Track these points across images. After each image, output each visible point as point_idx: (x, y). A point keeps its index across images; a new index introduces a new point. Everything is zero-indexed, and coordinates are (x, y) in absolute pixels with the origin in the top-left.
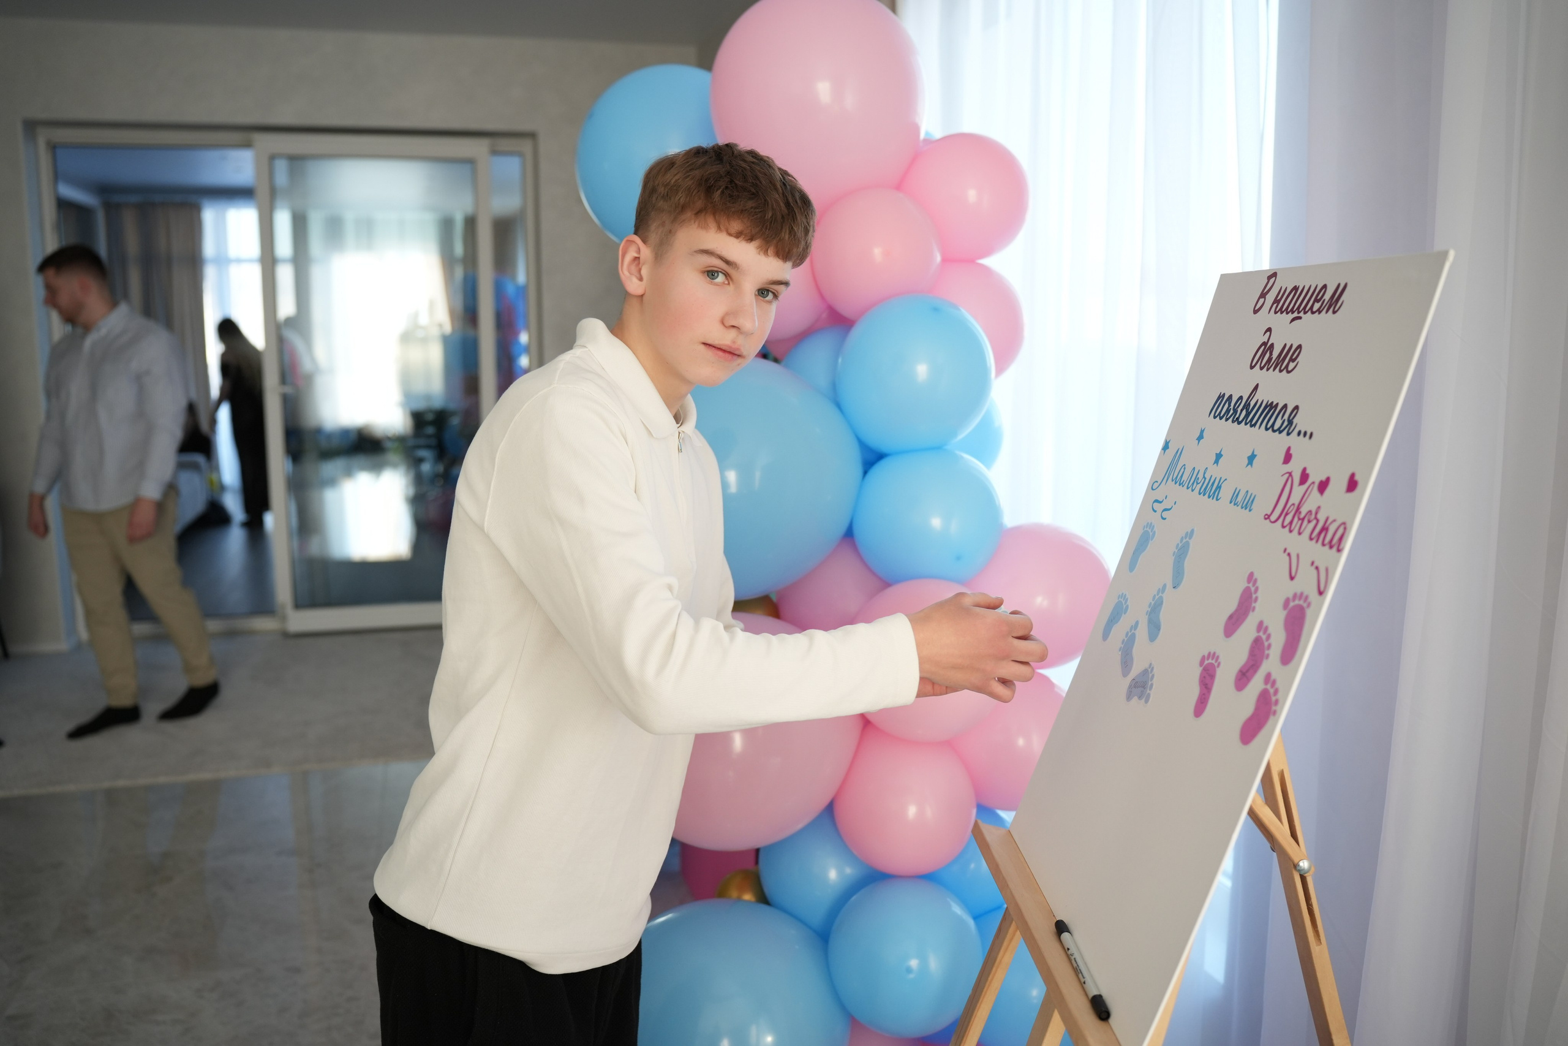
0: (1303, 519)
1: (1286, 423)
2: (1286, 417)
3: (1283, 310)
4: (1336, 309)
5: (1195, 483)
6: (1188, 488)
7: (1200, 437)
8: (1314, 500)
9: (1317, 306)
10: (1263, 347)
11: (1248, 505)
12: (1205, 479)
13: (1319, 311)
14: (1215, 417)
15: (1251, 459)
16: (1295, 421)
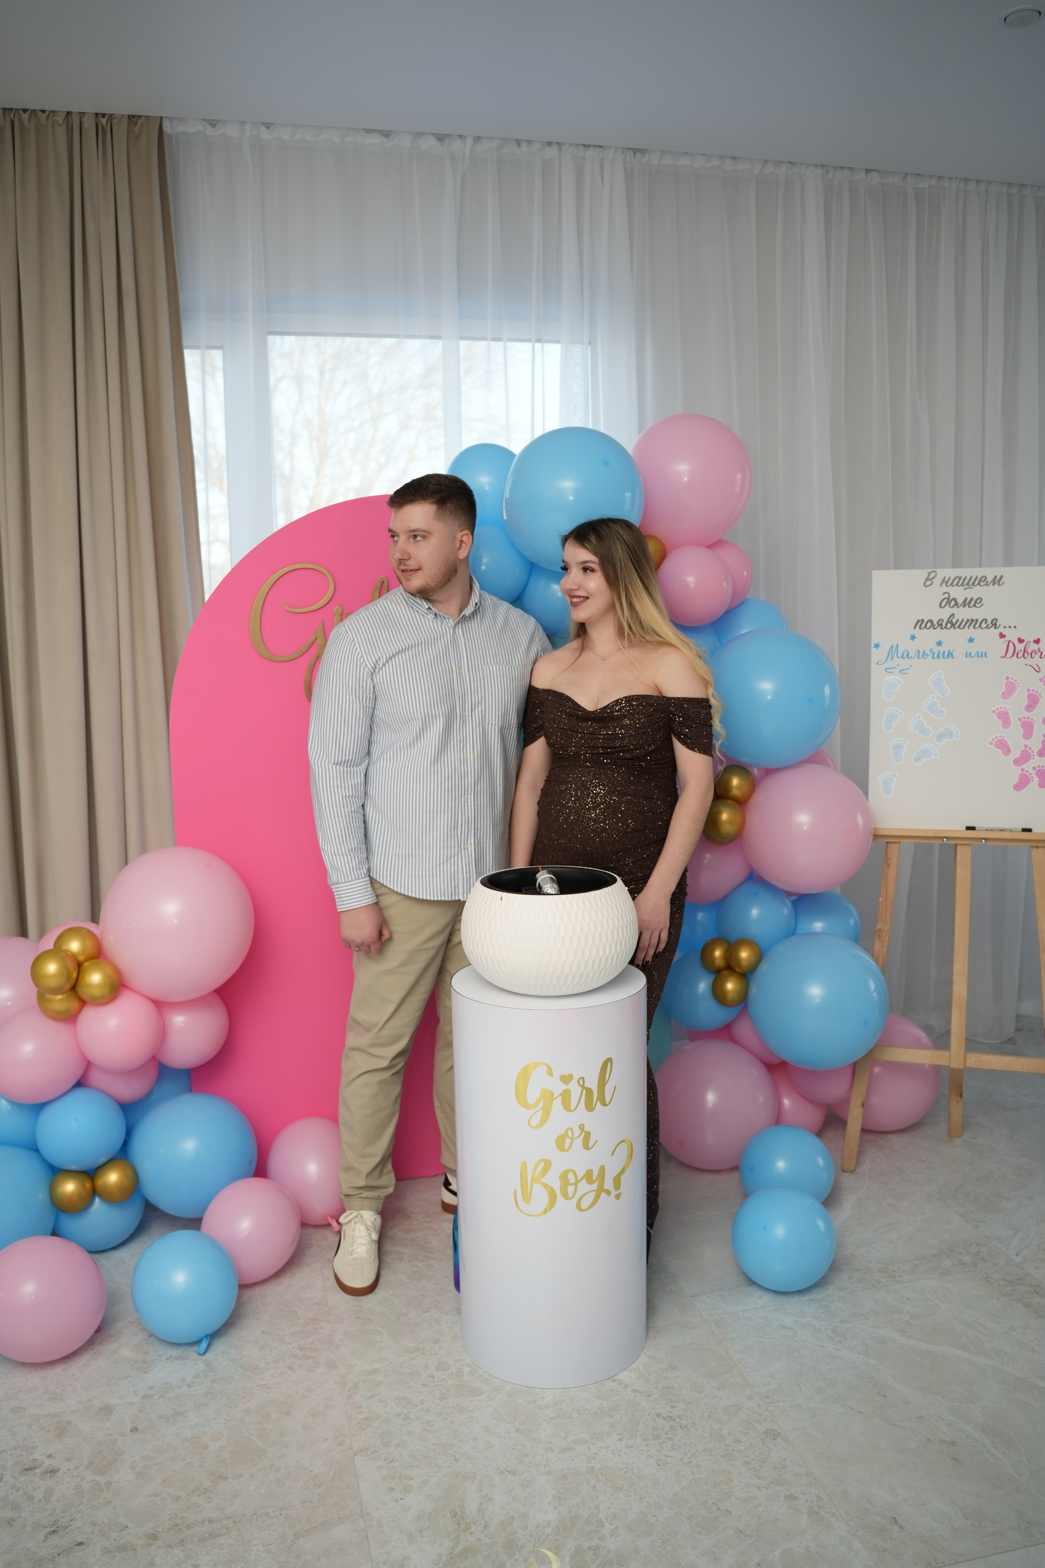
0: (1031, 654)
1: (990, 625)
2: (989, 622)
3: (954, 584)
4: (1001, 583)
5: (925, 656)
6: (918, 658)
7: (913, 638)
8: (1033, 647)
9: (982, 584)
10: (946, 600)
11: (984, 655)
12: (934, 653)
13: (987, 585)
14: (920, 628)
15: (971, 640)
16: (998, 624)
